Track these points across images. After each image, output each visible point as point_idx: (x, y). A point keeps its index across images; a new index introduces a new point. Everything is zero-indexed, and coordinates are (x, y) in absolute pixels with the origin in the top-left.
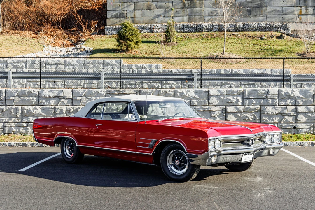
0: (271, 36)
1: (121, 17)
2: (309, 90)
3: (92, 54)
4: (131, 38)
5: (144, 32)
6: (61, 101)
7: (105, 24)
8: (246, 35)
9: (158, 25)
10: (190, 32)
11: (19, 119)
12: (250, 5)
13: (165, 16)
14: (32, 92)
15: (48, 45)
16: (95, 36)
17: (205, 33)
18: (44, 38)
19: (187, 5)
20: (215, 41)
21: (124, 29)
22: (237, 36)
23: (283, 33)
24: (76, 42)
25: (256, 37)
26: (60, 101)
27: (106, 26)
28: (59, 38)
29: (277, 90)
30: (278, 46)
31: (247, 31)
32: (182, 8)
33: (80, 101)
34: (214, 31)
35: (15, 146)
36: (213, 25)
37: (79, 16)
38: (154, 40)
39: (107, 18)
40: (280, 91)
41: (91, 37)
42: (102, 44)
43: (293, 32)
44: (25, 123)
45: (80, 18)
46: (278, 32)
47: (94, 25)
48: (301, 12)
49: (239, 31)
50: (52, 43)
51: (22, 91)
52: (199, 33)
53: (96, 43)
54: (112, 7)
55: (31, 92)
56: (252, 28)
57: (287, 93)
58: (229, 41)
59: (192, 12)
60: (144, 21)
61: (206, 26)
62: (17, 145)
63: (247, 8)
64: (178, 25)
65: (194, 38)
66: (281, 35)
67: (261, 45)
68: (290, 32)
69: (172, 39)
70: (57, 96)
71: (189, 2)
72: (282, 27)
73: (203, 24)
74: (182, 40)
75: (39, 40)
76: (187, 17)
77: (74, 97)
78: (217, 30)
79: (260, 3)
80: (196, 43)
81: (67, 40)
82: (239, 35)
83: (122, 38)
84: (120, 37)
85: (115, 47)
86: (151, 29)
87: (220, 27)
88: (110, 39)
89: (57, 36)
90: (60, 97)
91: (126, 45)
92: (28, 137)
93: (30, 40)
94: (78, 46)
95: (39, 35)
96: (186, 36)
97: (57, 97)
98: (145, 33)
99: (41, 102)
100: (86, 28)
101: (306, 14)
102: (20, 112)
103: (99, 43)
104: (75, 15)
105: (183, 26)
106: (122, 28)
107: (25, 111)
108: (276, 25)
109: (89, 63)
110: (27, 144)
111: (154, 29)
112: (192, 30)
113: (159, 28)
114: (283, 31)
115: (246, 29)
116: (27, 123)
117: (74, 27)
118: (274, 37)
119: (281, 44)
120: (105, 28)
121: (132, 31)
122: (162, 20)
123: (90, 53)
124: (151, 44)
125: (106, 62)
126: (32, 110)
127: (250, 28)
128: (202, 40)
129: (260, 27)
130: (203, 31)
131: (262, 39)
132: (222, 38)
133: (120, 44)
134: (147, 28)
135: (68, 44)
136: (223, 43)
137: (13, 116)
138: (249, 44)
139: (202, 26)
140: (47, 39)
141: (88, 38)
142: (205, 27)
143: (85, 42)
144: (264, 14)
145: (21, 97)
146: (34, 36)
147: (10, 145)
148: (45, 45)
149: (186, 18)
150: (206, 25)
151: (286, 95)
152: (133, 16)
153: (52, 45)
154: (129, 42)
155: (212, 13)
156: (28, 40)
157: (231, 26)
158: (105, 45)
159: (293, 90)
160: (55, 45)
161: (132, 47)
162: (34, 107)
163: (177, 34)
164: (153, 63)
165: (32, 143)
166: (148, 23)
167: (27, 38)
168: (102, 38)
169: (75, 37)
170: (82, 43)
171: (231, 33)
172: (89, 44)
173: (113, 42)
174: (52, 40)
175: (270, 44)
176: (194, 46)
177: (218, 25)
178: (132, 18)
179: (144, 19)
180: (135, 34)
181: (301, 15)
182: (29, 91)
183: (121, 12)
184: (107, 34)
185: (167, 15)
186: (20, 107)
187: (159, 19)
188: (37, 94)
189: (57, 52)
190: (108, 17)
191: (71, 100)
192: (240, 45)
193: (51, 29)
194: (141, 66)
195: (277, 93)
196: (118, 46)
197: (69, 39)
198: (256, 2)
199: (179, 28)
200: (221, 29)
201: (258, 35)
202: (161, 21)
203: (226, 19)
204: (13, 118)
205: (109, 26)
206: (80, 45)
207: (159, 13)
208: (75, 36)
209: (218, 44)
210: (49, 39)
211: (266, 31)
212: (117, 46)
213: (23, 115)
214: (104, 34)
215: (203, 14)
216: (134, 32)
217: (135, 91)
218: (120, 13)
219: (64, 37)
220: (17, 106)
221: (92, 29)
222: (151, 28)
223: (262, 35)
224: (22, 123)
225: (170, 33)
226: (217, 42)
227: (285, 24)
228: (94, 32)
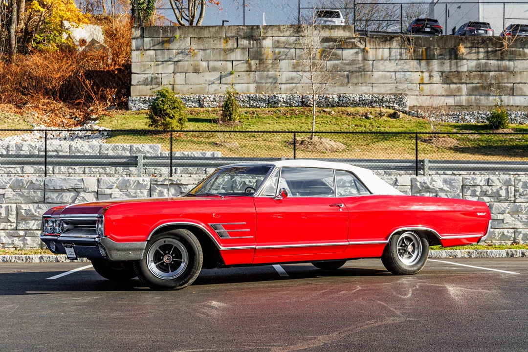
0: (380, 114)
1: (153, 83)
2: (456, 179)
3: (110, 137)
4: (172, 113)
5: (189, 106)
6: (81, 195)
7: (128, 94)
8: (343, 112)
9: (210, 96)
10: (259, 107)
11: (12, 224)
12: (348, 68)
13: (220, 83)
14: (34, 182)
15: (39, 124)
16: (113, 112)
17: (282, 108)
18: (33, 113)
19: (253, 68)
20: (298, 120)
21: (161, 99)
22: (330, 113)
23: (397, 110)
24: (82, 120)
25: (358, 116)
26: (78, 196)
27: (130, 97)
28: (56, 115)
29: (410, 179)
30: (391, 129)
31: (344, 107)
32: (247, 71)
33: (110, 196)
34: (295, 106)
35: (12, 261)
36: (293, 97)
37: (87, 82)
38: (206, 118)
39: (131, 85)
40: (413, 181)
41: (107, 113)
42: (124, 124)
43: (411, 108)
44: (23, 230)
45: (90, 84)
46: (390, 108)
47: (111, 95)
48: (422, 79)
49: (333, 106)
50: (44, 122)
51: (17, 180)
52: (272, 108)
53: (116, 121)
54: (139, 68)
55: (32, 182)
56: (352, 101)
57: (425, 183)
58: (319, 120)
59: (261, 78)
60: (188, 90)
61: (284, 99)
62: (16, 260)
63: (344, 72)
64: (241, 97)
65: (265, 116)
66: (395, 113)
67: (367, 126)
68: (407, 109)
69: (233, 116)
70: (73, 188)
71: (257, 62)
72: (396, 102)
73: (278, 95)
74: (248, 119)
75: (24, 116)
76: (255, 85)
77: (100, 190)
78: (300, 104)
79: (362, 65)
80: (269, 123)
81: (68, 116)
82: (333, 112)
83: (157, 113)
84: (154, 111)
85: (146, 127)
86: (200, 103)
87: (304, 100)
88: (136, 116)
89: (52, 111)
90: (79, 190)
91: (163, 124)
92: (26, 252)
93: (10, 117)
94: (88, 126)
95: (23, 109)
96: (254, 113)
97: (73, 190)
98: (191, 107)
99: (49, 198)
100: (98, 100)
101: (430, 82)
102: (14, 213)
103: (120, 121)
104: (81, 79)
105: (249, 97)
106: (157, 99)
107: (23, 211)
108: (387, 98)
109: (107, 150)
110: (32, 258)
111: (205, 103)
112: (262, 104)
113: (212, 100)
114: (397, 107)
115: (343, 103)
116: (25, 231)
117: (80, 98)
118: (384, 115)
119: (396, 126)
120: (128, 100)
121: (174, 103)
122: (216, 88)
123: (106, 136)
124: (201, 123)
125: (134, 149)
126: (33, 211)
127: (349, 101)
128: (277, 119)
129: (363, 100)
130: (279, 106)
131: (367, 118)
132: (307, 116)
133: (154, 122)
134: (193, 101)
135: (71, 123)
136: (309, 123)
137: (2, 220)
138: (349, 125)
139: (277, 98)
140: (36, 115)
141: (101, 114)
142: (282, 100)
143: (97, 120)
144: (368, 82)
145: (17, 190)
146: (16, 110)
147: (5, 260)
148: (34, 124)
149: (252, 87)
150: (283, 96)
151: (423, 187)
152: (172, 83)
153: (46, 124)
154: (168, 119)
155: (292, 79)
156: (7, 117)
157: (321, 98)
158: (130, 124)
159: (432, 178)
160: (50, 125)
161: (172, 126)
162: (36, 205)
163: (240, 109)
164: (206, 149)
165: (39, 255)
166: (196, 94)
167: (6, 114)
168: (123, 114)
169: (82, 113)
170: (93, 121)
171: (321, 109)
172: (105, 124)
173: (141, 121)
174: (45, 117)
175: (379, 125)
176: (266, 128)
177: (301, 96)
178: (170, 84)
179: (190, 86)
180: (177, 107)
181: (423, 84)
182: (29, 181)
183: (153, 76)
184: (131, 109)
185: (223, 80)
186: (14, 206)
187: (212, 87)
188: (42, 184)
189: (54, 134)
190: (132, 83)
191: (95, 193)
192: (335, 126)
193: (44, 100)
194: (188, 155)
195: (409, 183)
196: (152, 126)
197: (71, 116)
198: (356, 64)
199: (243, 101)
200: (305, 103)
201: (361, 112)
202: (216, 90)
203: (315, 86)
204: (3, 222)
205: (135, 97)
206: (90, 124)
207: (212, 79)
208: (81, 111)
209: (303, 124)
210: (40, 116)
211: (373, 107)
212: (150, 125)
213: (18, 217)
214: (127, 109)
215: (279, 81)
216: (176, 105)
217: (195, 180)
218: (152, 78)
219: (64, 113)
220: (9, 205)
221: (109, 100)
222: (200, 101)
223: (366, 111)
224: (17, 230)
225: (229, 108)
226: (300, 121)
227: (400, 97)
228: (111, 106)
